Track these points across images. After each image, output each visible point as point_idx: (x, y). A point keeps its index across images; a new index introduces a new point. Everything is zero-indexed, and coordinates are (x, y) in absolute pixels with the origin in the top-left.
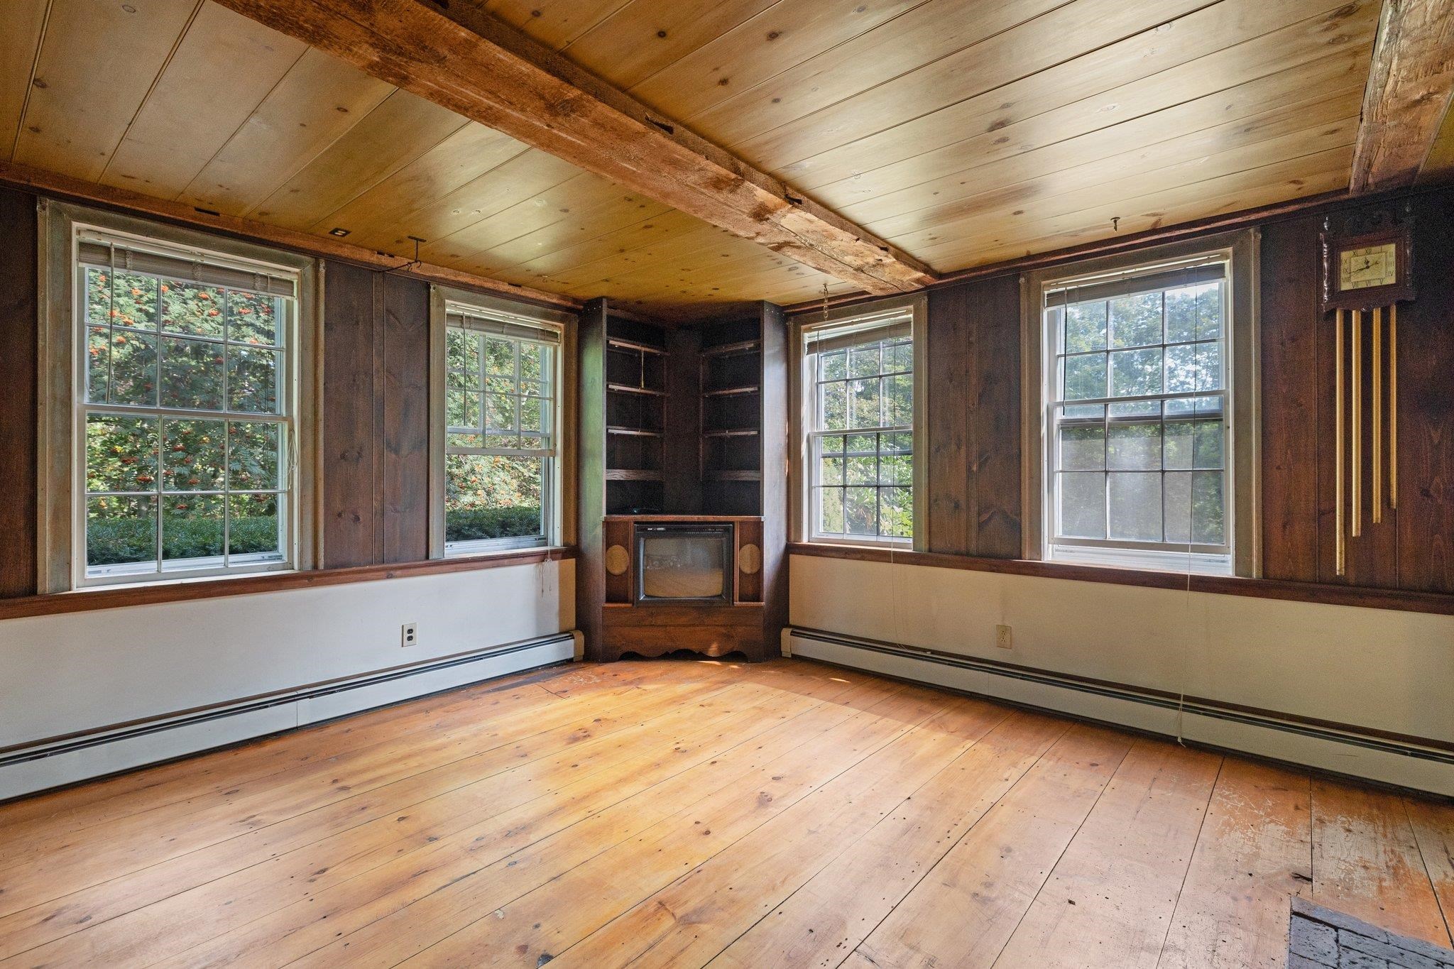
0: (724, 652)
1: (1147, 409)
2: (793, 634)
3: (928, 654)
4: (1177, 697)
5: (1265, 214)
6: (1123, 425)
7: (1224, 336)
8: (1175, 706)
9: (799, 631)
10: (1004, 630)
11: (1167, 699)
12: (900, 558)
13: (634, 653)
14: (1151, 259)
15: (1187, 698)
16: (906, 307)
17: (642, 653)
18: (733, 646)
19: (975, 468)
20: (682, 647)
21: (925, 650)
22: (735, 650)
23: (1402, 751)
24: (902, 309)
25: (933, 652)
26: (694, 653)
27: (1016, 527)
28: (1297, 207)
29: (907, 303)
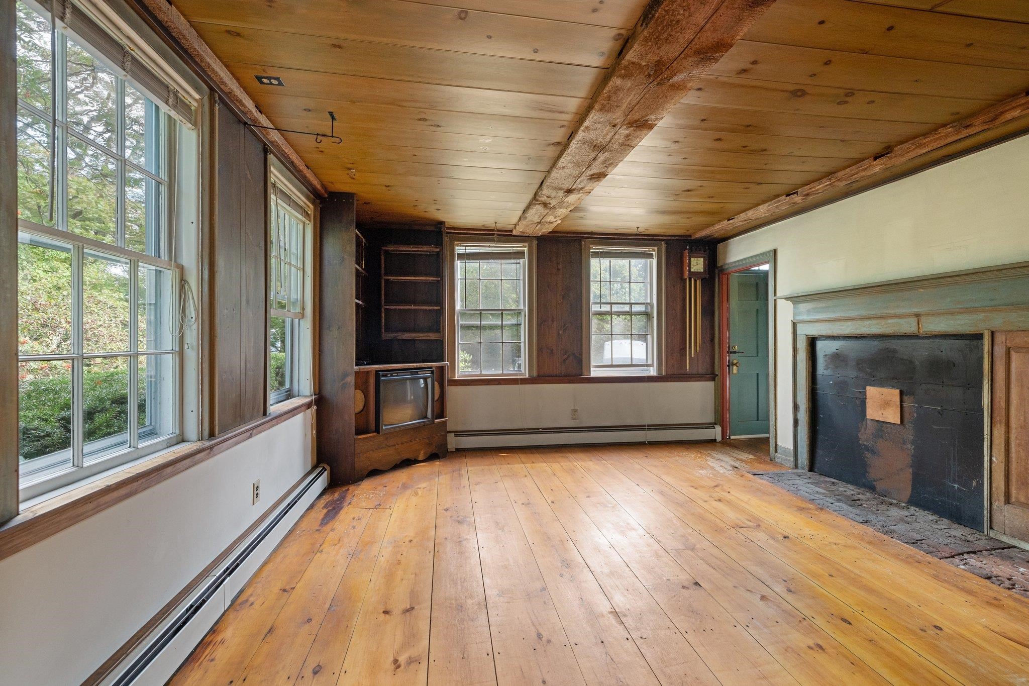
0: (427, 456)
1: (626, 308)
2: (456, 436)
3: (541, 430)
4: (645, 426)
5: (669, 238)
6: (619, 314)
7: (649, 281)
8: (644, 429)
9: (459, 434)
10: (575, 411)
11: (641, 428)
12: (523, 381)
13: (375, 470)
14: (631, 246)
15: (648, 426)
16: (523, 244)
17: (381, 468)
18: (432, 449)
19: (561, 333)
20: (405, 458)
21: (538, 429)
22: (433, 453)
23: (702, 428)
24: (521, 245)
25: (543, 429)
26: (411, 460)
27: (580, 361)
28: (677, 238)
29: (525, 242)
